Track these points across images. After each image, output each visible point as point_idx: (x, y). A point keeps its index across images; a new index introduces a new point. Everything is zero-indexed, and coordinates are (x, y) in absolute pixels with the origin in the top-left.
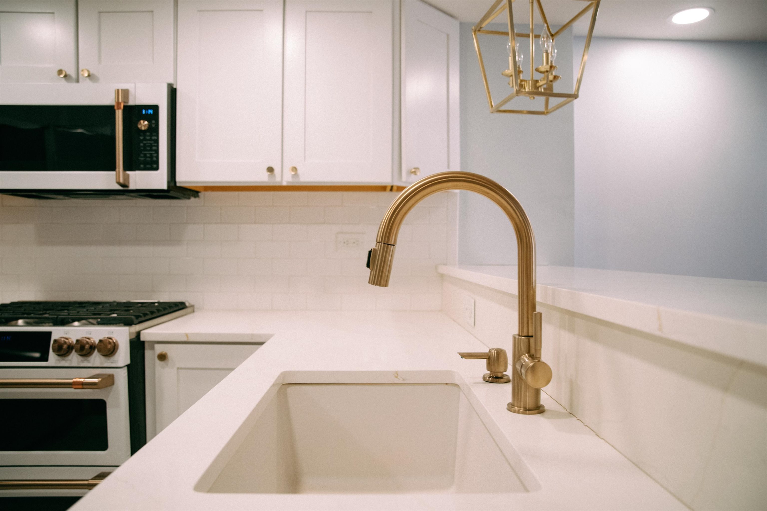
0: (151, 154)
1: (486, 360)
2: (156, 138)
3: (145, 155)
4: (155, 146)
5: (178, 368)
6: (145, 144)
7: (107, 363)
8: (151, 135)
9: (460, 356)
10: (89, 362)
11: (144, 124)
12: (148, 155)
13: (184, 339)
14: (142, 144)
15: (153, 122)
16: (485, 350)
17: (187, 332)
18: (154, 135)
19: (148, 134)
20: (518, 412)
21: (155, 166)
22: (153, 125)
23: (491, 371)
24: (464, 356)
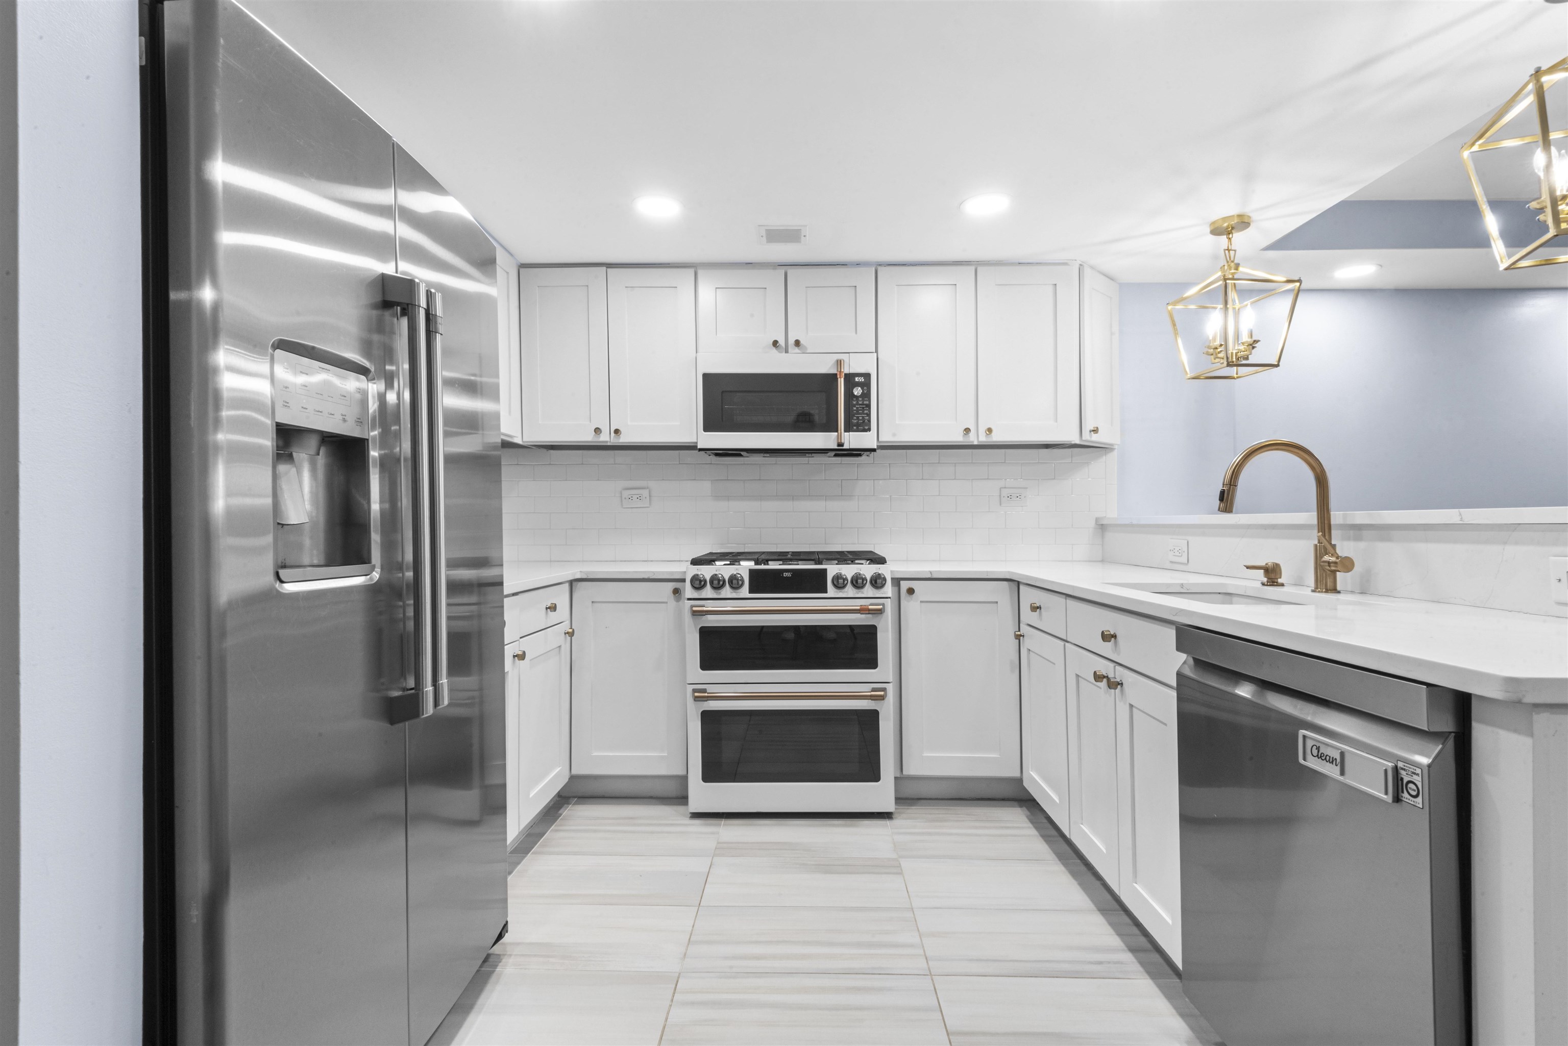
0: (863, 417)
1: (1263, 570)
2: (867, 402)
3: (858, 418)
4: (867, 410)
5: (921, 602)
6: (857, 408)
7: (878, 593)
8: (863, 400)
9: (1245, 568)
10: (863, 593)
11: (857, 391)
12: (861, 418)
13: (929, 576)
14: (855, 408)
15: (865, 388)
16: (1263, 564)
17: (931, 570)
18: (866, 401)
19: (860, 399)
20: (1322, 592)
21: (866, 428)
22: (865, 391)
23: (1268, 578)
24: (1248, 567)
